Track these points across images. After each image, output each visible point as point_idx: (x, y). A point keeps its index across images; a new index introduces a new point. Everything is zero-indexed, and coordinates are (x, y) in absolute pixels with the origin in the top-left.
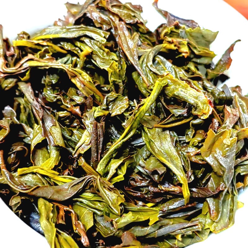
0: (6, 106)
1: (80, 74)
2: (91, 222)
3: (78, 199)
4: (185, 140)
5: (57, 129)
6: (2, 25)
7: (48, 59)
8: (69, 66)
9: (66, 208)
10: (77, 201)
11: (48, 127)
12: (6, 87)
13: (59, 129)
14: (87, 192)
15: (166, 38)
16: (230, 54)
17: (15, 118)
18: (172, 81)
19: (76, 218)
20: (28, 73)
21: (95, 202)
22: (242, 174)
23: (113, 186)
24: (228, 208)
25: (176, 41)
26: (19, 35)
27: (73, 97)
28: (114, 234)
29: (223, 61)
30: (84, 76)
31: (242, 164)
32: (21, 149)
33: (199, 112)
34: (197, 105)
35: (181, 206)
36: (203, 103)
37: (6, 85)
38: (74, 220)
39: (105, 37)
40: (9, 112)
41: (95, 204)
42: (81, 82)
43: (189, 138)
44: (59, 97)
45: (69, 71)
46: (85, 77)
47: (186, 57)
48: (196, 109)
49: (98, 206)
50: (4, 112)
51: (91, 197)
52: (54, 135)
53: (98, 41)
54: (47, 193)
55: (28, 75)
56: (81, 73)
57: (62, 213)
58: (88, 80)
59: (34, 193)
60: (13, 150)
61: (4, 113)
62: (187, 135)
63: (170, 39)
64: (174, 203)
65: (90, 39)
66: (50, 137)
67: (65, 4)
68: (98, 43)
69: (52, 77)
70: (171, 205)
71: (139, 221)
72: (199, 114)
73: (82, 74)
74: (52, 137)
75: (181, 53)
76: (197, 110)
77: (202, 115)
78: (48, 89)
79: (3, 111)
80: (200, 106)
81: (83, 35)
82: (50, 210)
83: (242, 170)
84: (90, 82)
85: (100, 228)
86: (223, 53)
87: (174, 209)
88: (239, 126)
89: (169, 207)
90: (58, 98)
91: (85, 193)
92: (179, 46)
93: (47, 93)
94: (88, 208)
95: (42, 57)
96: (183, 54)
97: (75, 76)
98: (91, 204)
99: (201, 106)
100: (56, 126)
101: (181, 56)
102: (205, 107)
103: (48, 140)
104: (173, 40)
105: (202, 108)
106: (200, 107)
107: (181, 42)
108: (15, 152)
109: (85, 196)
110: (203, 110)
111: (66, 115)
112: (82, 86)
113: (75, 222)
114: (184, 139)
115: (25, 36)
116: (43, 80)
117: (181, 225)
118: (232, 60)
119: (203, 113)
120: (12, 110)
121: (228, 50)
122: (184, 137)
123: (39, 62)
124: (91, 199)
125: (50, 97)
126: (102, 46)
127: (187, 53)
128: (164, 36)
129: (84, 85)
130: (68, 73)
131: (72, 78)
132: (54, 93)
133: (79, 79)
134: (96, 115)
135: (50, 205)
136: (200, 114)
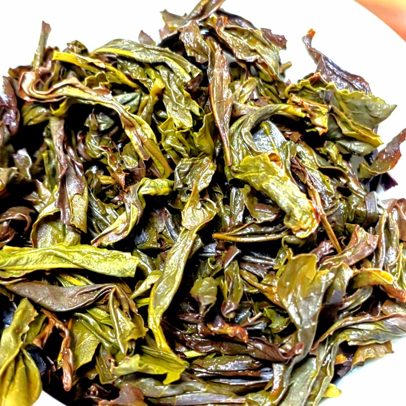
0: (21, 148)
1: (140, 125)
2: (90, 355)
3: (83, 315)
4: (272, 265)
5: (81, 200)
6: (51, 26)
7: (100, 91)
8: (126, 109)
9: (59, 325)
10: (82, 318)
11: (69, 193)
12: (31, 120)
13: (85, 202)
14: (99, 308)
15: (292, 95)
16: (399, 144)
17: (28, 169)
18: (266, 166)
19: (67, 343)
20: (62, 105)
21: (105, 327)
22: (350, 344)
23: (137, 310)
24: (307, 391)
25: (308, 104)
26: (68, 44)
27: (123, 157)
28: (114, 383)
29: (386, 154)
30: (146, 129)
31: (355, 327)
32: (20, 218)
33: (294, 224)
34: (291, 212)
35: (237, 371)
36: (304, 211)
37: (31, 117)
38: (64, 345)
39: (190, 74)
40: (23, 159)
41: (103, 330)
42: (139, 137)
43: (280, 264)
44: (105, 152)
45: (124, 117)
46: (146, 131)
47: (321, 134)
48: (289, 217)
49: (107, 333)
50: (15, 157)
51: (102, 317)
52: (74, 208)
53: (178, 77)
54: (36, 293)
55: (62, 107)
56: (142, 124)
57: (48, 330)
58: (149, 136)
59: (14, 288)
60: (7, 216)
61: (15, 159)
62: (279, 257)
63: (297, 99)
64: (227, 363)
65: (169, 71)
66: (68, 210)
67: (162, 12)
68: (178, 80)
69: (102, 120)
70: (222, 364)
71: (147, 373)
72: (293, 227)
73: (143, 126)
74: (69, 211)
75: (314, 126)
76: (292, 220)
77: (297, 231)
78: (93, 136)
79: (14, 155)
80: (296, 215)
81: (161, 61)
82: (29, 321)
83: (352, 337)
84: (152, 140)
85: (102, 368)
86: (390, 140)
87: (225, 371)
88: (374, 264)
89: (219, 366)
90: (103, 153)
91: (97, 309)
92: (313, 113)
93: (89, 143)
94: (94, 332)
95: (91, 85)
96: (319, 129)
97: (132, 126)
98: (98, 328)
99: (298, 214)
100: (82, 195)
101: (313, 130)
102: (304, 218)
103: (61, 214)
104: (302, 102)
105: (299, 220)
106: (296, 217)
107: (317, 108)
108: (9, 220)
109: (95, 312)
110: (300, 222)
111: (111, 182)
112: (140, 144)
113: (64, 350)
114: (272, 263)
115: (75, 48)
116: (87, 120)
117: (217, 398)
118: (401, 155)
119: (299, 228)
120: (27, 157)
121: (397, 137)
122: (274, 260)
123: (82, 92)
124: (101, 320)
125: (92, 150)
126: (182, 85)
127: (324, 128)
128: (289, 93)
129: (142, 144)
130: (122, 118)
131: (126, 128)
132: (99, 145)
133: (136, 132)
134: (143, 192)
135: (33, 313)
136: (295, 228)
